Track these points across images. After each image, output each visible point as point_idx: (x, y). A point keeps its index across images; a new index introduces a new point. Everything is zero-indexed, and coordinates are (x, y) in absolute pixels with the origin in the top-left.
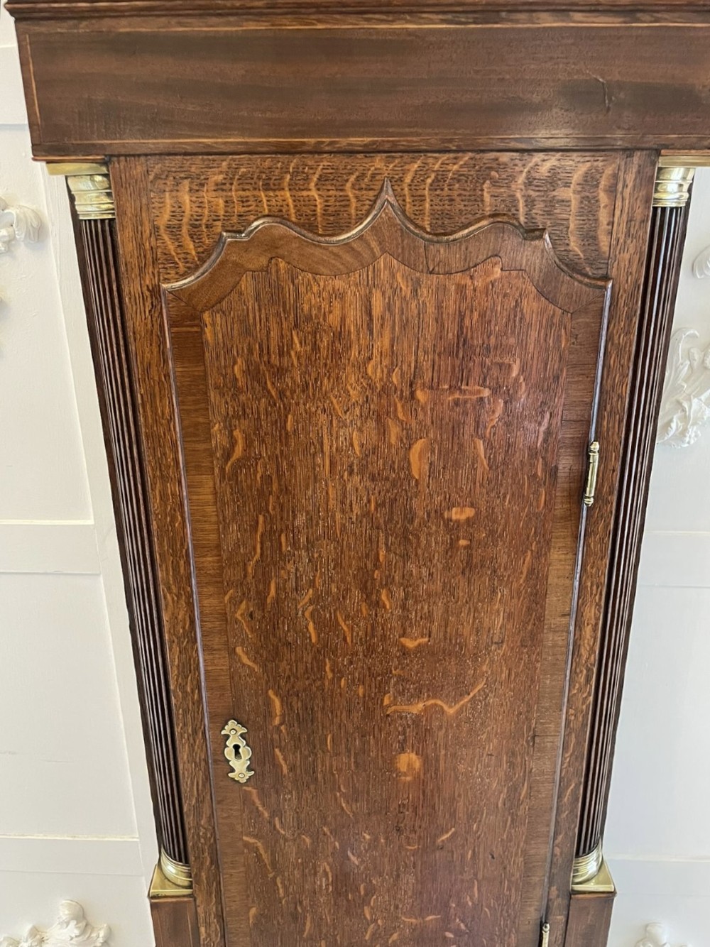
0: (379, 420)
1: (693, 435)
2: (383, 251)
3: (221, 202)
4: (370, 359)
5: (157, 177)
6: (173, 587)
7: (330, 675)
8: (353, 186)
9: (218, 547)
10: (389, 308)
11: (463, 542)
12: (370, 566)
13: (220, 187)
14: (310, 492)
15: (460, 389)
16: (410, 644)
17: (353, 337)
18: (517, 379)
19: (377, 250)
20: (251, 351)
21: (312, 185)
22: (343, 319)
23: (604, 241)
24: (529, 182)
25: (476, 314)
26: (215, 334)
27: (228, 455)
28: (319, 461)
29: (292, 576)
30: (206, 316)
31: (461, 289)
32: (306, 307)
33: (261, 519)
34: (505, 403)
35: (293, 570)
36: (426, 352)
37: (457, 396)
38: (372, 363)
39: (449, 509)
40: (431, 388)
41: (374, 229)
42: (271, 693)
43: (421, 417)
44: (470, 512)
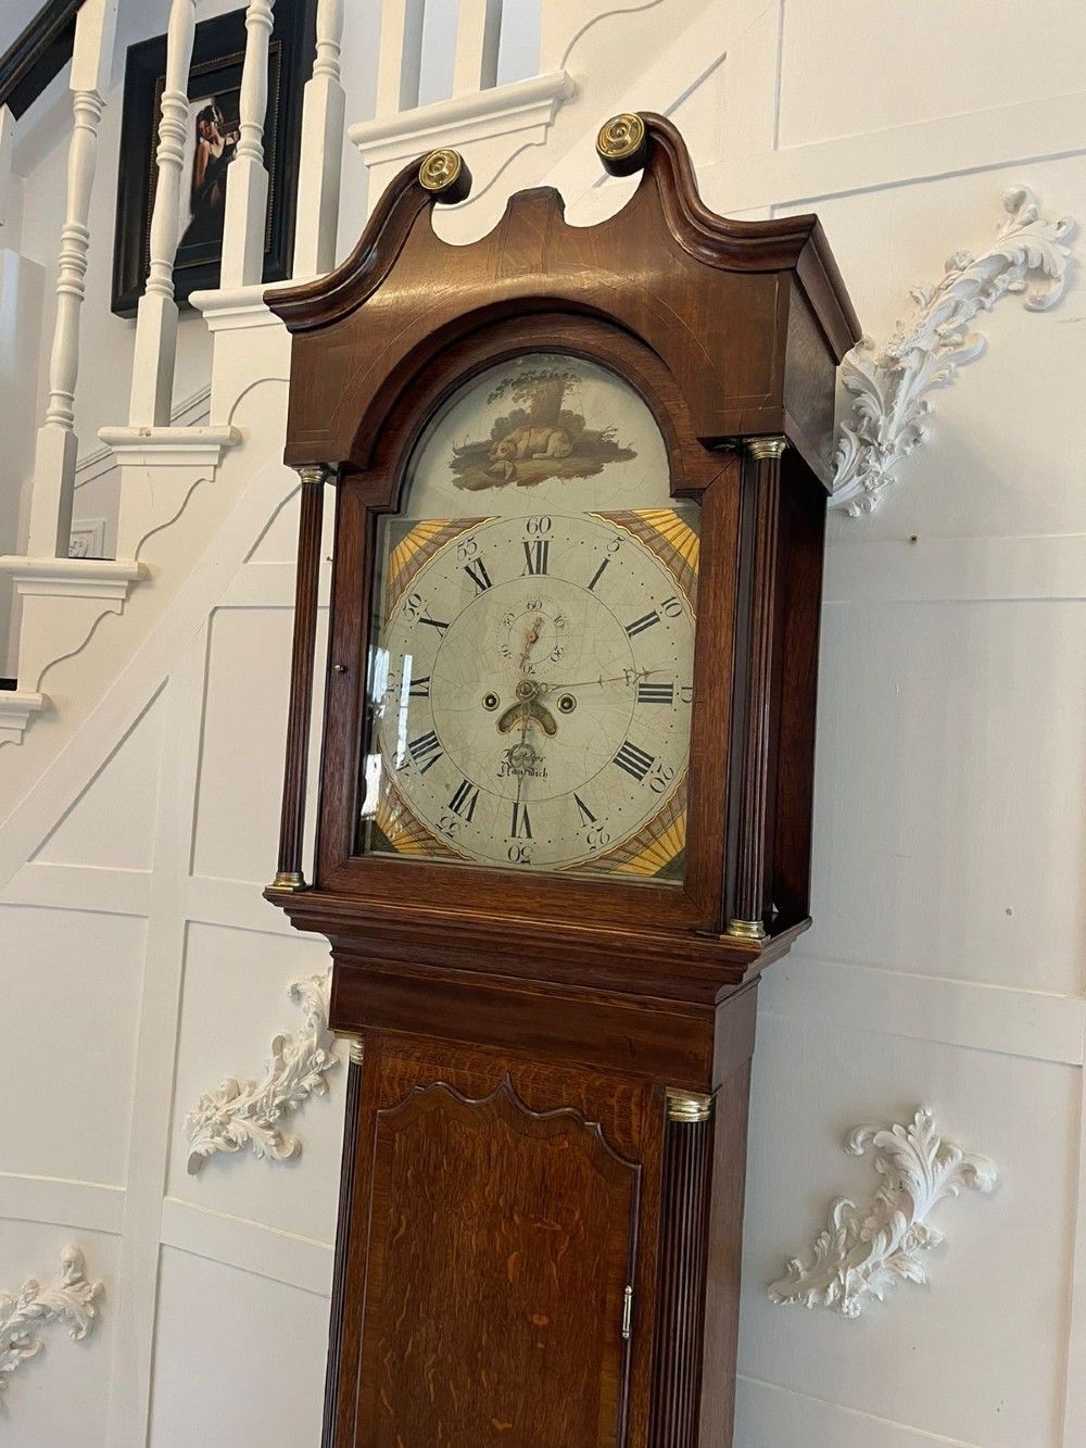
0: (489, 1230)
1: (852, 1307)
2: (500, 1116)
3: (417, 1068)
4: (487, 1184)
5: (387, 1048)
6: (351, 1325)
7: (440, 1436)
8: (489, 1073)
9: (380, 1301)
10: (501, 1153)
11: (540, 1345)
12: (476, 1346)
13: (418, 1059)
14: (441, 1274)
15: (541, 1219)
16: (500, 1427)
17: (478, 1168)
18: (578, 1221)
19: (496, 1115)
20: (419, 1162)
21: (466, 1068)
22: (473, 1155)
23: (635, 1136)
24: (588, 1089)
25: (553, 1169)
26: (400, 1148)
27: (395, 1232)
28: (450, 1251)
29: (424, 1339)
30: (397, 1135)
31: (544, 1150)
32: (453, 1142)
33: (409, 1287)
34: (571, 1238)
35: (425, 1335)
36: (521, 1188)
37: (539, 1225)
38: (488, 1187)
39: (532, 1314)
40: (523, 1215)
41: (494, 1101)
42: (399, 1437)
43: (516, 1235)
44: (545, 1321)
